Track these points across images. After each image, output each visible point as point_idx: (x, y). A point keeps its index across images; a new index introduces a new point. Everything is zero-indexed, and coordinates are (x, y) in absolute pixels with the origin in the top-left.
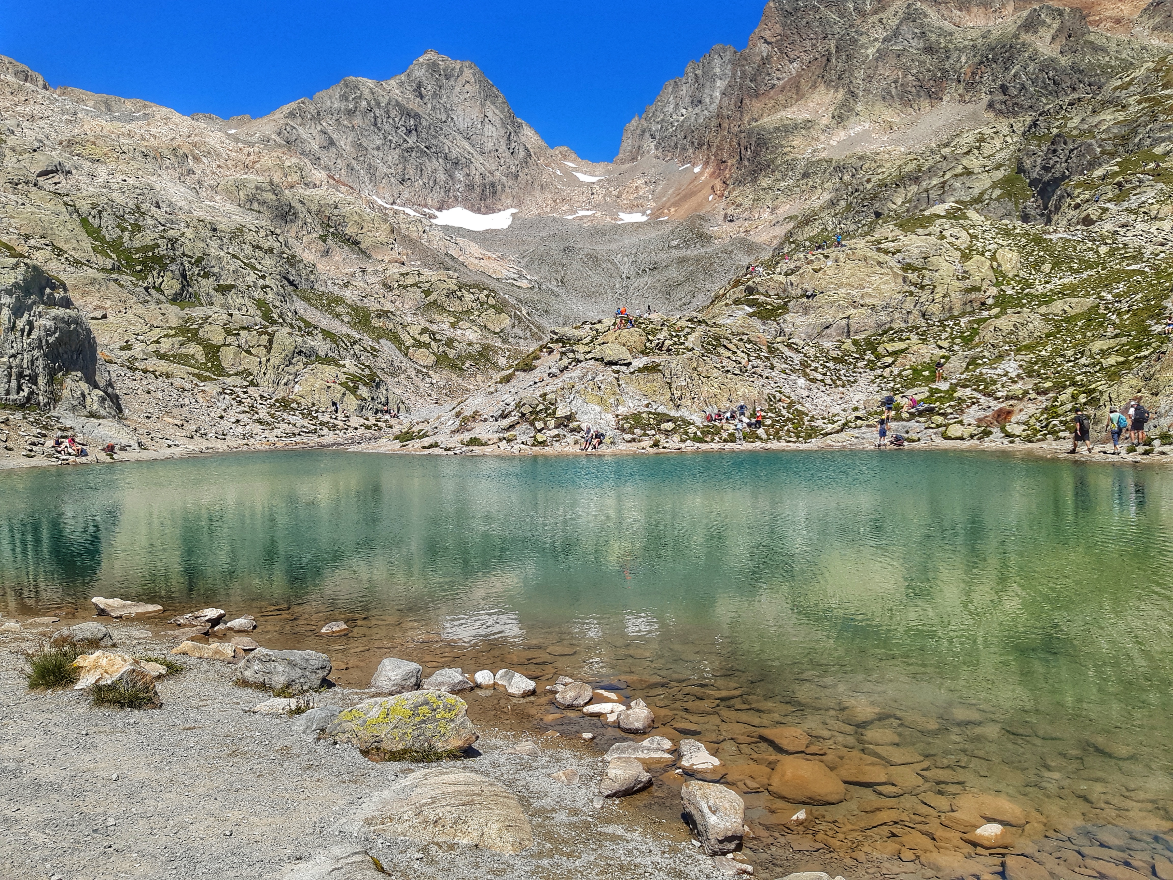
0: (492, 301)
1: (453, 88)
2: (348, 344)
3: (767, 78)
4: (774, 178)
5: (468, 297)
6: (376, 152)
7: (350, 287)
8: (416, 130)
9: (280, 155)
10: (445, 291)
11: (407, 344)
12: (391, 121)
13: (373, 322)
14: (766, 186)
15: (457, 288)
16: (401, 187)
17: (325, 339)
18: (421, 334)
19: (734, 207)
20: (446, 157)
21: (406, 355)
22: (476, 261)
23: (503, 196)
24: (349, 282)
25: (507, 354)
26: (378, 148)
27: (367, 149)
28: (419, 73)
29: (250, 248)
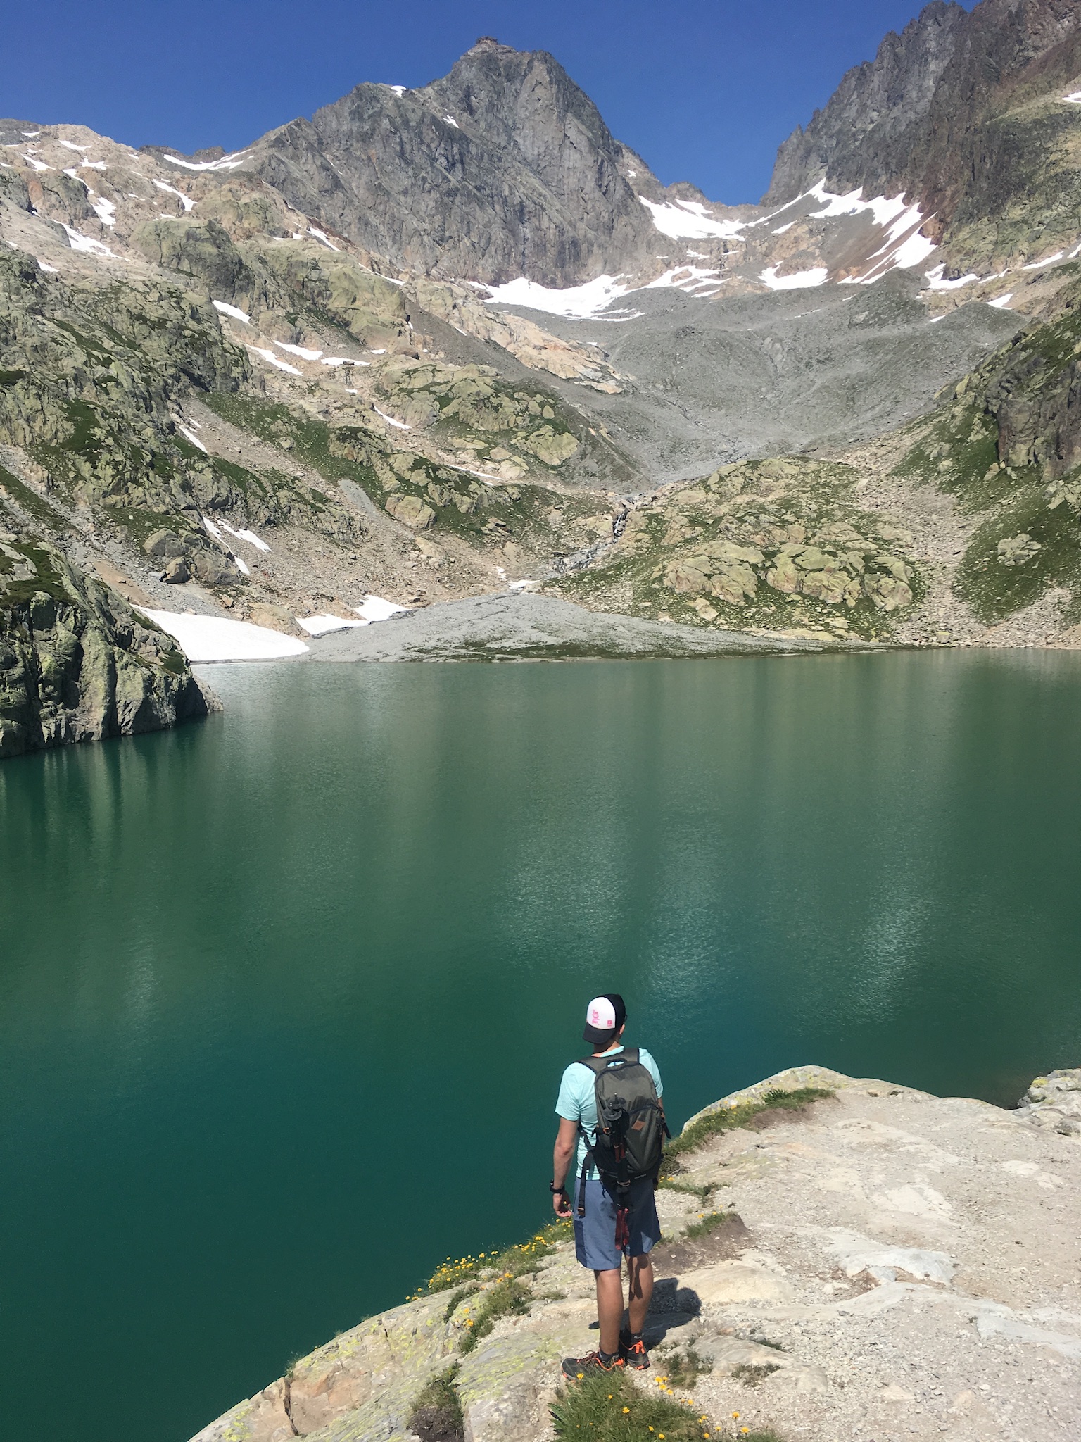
0: (549, 413)
1: (517, 94)
2: (269, 488)
3: (1017, 48)
4: (1033, 204)
5: (509, 407)
6: (402, 198)
7: (318, 393)
8: (462, 163)
9: (235, 187)
10: (472, 398)
11: (386, 488)
12: (424, 148)
13: (332, 448)
14: (1019, 218)
15: (490, 391)
16: (439, 250)
17: (217, 479)
18: (412, 469)
19: (961, 256)
20: (505, 202)
21: (383, 508)
22: (534, 353)
23: (590, 261)
24: (317, 385)
25: (566, 504)
26: (405, 192)
27: (389, 193)
28: (469, 74)
29: (126, 319)
